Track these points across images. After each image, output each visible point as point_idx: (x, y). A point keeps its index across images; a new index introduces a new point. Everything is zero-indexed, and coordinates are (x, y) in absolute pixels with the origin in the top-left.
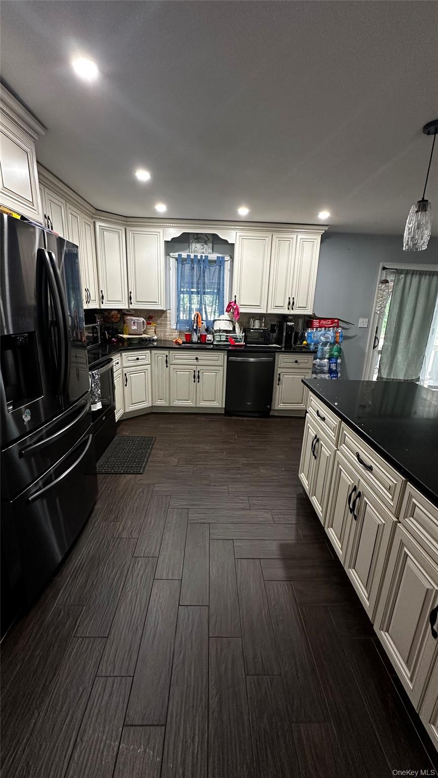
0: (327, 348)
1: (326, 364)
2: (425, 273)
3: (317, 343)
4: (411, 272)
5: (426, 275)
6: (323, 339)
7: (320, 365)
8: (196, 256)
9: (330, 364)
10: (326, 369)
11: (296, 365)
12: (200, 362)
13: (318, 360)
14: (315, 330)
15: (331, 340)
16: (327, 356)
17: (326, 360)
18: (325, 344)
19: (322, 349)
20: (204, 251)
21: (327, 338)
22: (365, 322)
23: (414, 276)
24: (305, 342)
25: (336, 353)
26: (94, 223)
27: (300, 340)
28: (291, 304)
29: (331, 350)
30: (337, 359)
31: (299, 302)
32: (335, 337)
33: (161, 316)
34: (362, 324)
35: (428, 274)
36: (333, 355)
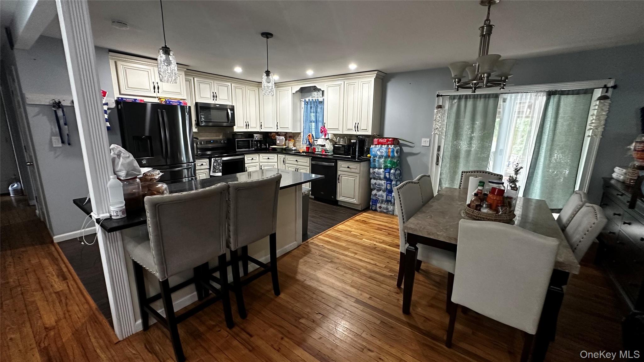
0: (382, 160)
1: (382, 173)
2: (479, 96)
3: (375, 156)
4: (464, 97)
5: (480, 98)
6: (379, 153)
7: (379, 173)
8: (312, 100)
9: (385, 173)
10: (382, 176)
11: (348, 169)
12: (299, 163)
13: (377, 169)
14: (374, 146)
15: (384, 154)
16: (383, 167)
17: (382, 170)
18: (381, 157)
19: (378, 161)
20: (318, 96)
21: (382, 152)
22: (426, 141)
23: (468, 99)
24: (369, 155)
25: (389, 165)
26: (259, 89)
27: (366, 153)
28: (357, 128)
29: (385, 162)
30: (391, 169)
31: (362, 126)
32: (387, 152)
33: (298, 136)
34: (424, 143)
35: (482, 97)
36: (387, 166)
